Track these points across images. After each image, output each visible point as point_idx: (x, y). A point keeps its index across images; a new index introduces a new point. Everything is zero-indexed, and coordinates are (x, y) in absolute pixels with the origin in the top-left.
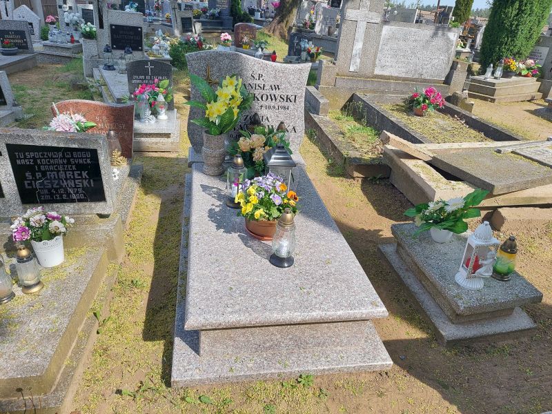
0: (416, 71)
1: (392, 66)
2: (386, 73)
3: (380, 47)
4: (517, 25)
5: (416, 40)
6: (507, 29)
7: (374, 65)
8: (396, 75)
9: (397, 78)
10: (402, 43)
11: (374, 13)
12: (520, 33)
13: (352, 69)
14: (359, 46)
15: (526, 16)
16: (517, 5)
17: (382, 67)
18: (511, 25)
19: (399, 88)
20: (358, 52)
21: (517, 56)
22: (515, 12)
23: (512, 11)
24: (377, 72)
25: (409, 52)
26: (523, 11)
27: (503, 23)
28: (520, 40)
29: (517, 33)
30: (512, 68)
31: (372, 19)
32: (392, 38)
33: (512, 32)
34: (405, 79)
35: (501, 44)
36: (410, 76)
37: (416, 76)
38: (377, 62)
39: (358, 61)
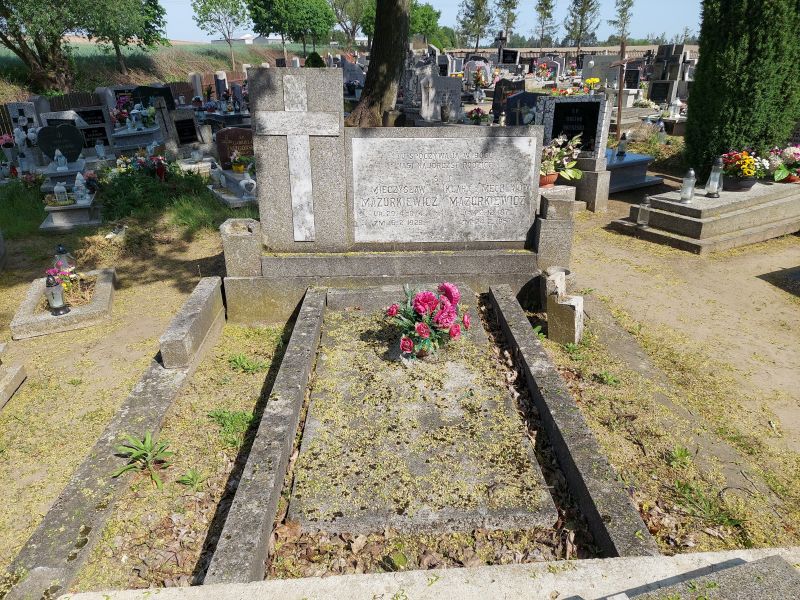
0: (451, 227)
1: (391, 222)
2: (383, 237)
3: (355, 184)
4: (751, 82)
5: (436, 163)
6: (730, 91)
7: (351, 224)
8: (407, 239)
9: (411, 247)
10: (404, 172)
11: (321, 116)
12: (759, 96)
13: (299, 236)
14: (302, 188)
15: (767, 62)
16: (745, 42)
17: (371, 226)
18: (739, 82)
19: (413, 269)
20: (305, 199)
21: (763, 142)
22: (744, 56)
23: (737, 56)
24: (361, 236)
25: (427, 189)
26: (759, 53)
27: (720, 79)
28: (763, 109)
29: (753, 97)
30: (746, 171)
31: (319, 128)
32: (378, 163)
33: (741, 95)
34: (428, 247)
35: (723, 121)
36: (440, 239)
37: (456, 238)
38: (356, 216)
39: (310, 218)
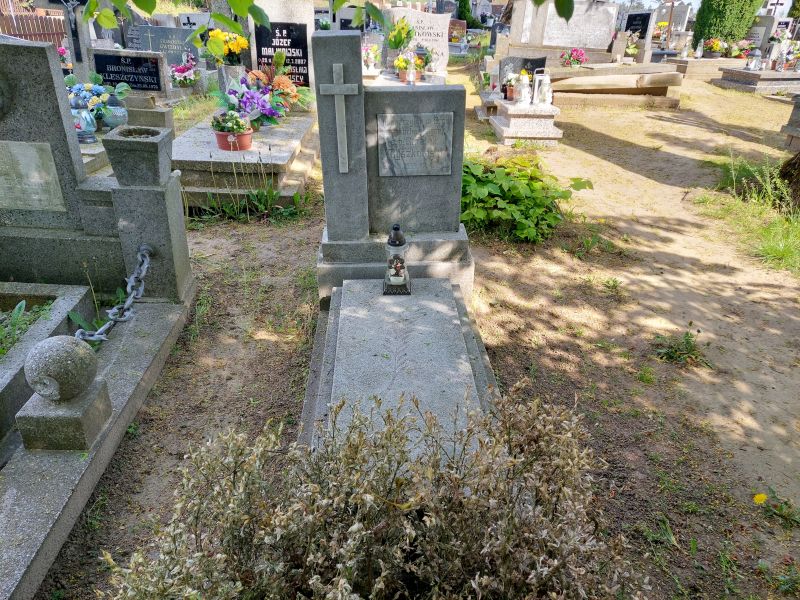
0: (580, 41)
1: (558, 38)
2: (554, 44)
3: (547, 21)
6: (715, 10)
7: (542, 37)
8: (562, 45)
13: (523, 40)
14: (528, 21)
17: (550, 38)
18: (719, 6)
20: (528, 26)
21: (729, 37)
24: (545, 43)
30: (715, 48)
38: (545, 35)
39: (528, 34)
